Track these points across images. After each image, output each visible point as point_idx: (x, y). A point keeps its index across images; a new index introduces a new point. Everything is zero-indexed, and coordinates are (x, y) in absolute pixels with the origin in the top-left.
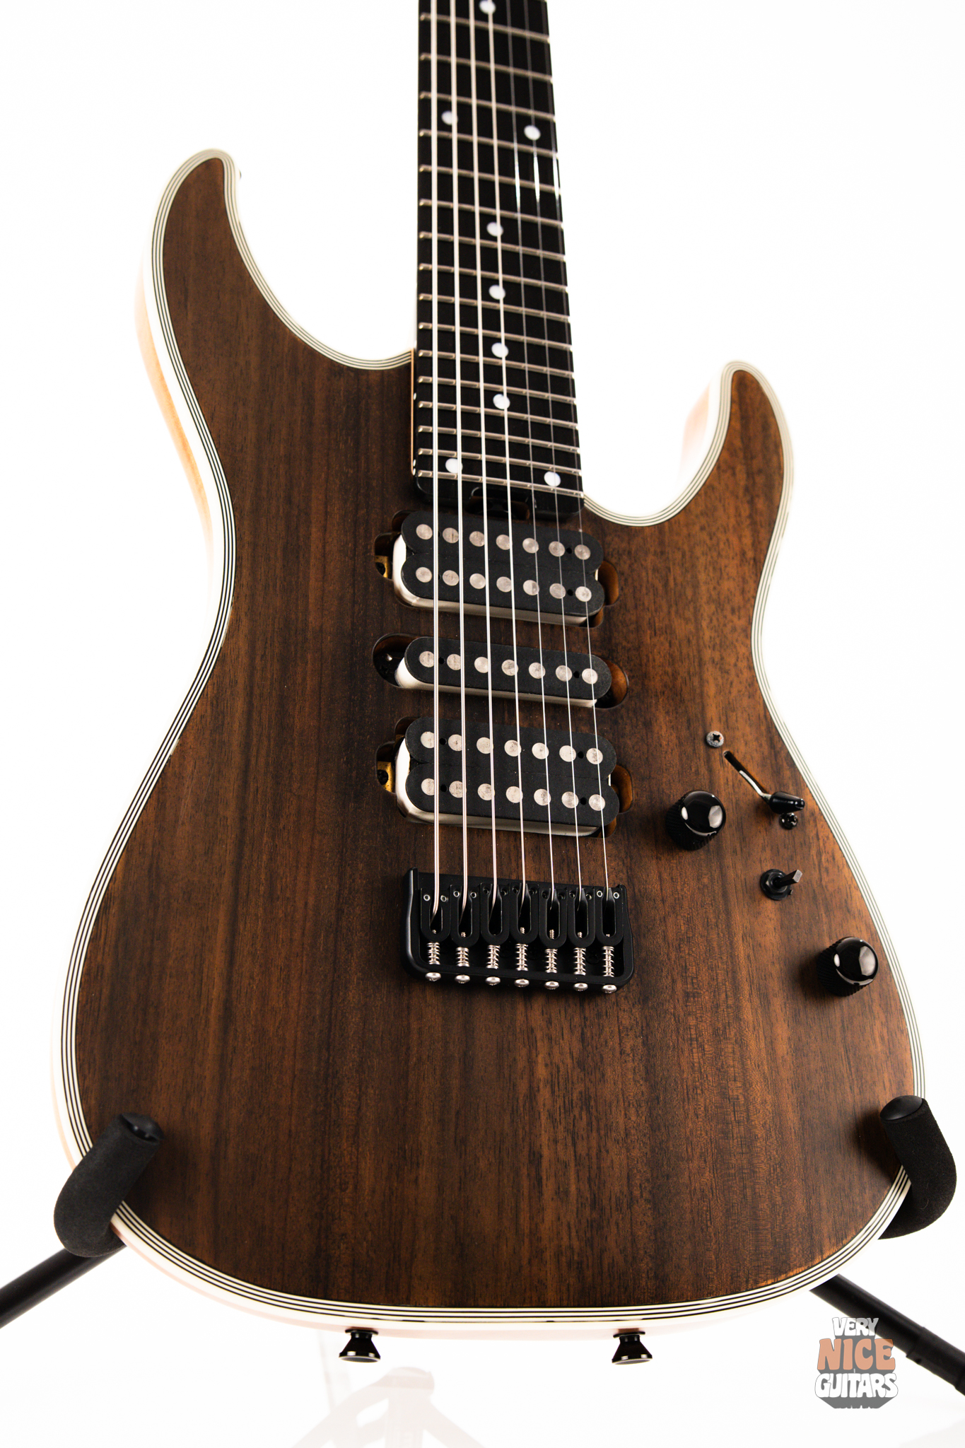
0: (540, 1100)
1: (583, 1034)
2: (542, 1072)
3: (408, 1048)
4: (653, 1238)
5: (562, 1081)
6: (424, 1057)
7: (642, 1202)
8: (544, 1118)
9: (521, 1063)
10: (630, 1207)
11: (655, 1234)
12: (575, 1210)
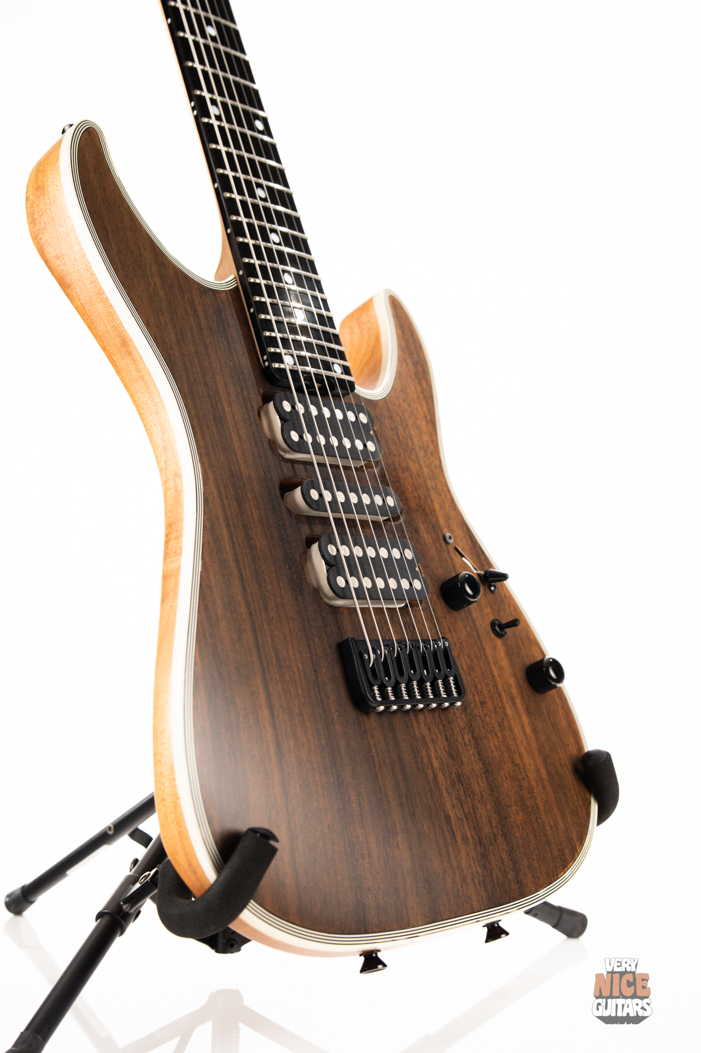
0: (440, 781)
1: (446, 735)
2: (436, 763)
3: (373, 759)
4: (510, 858)
5: (445, 767)
6: (382, 763)
7: (500, 837)
8: (444, 792)
9: (426, 759)
10: (495, 841)
11: (510, 856)
12: (473, 848)
